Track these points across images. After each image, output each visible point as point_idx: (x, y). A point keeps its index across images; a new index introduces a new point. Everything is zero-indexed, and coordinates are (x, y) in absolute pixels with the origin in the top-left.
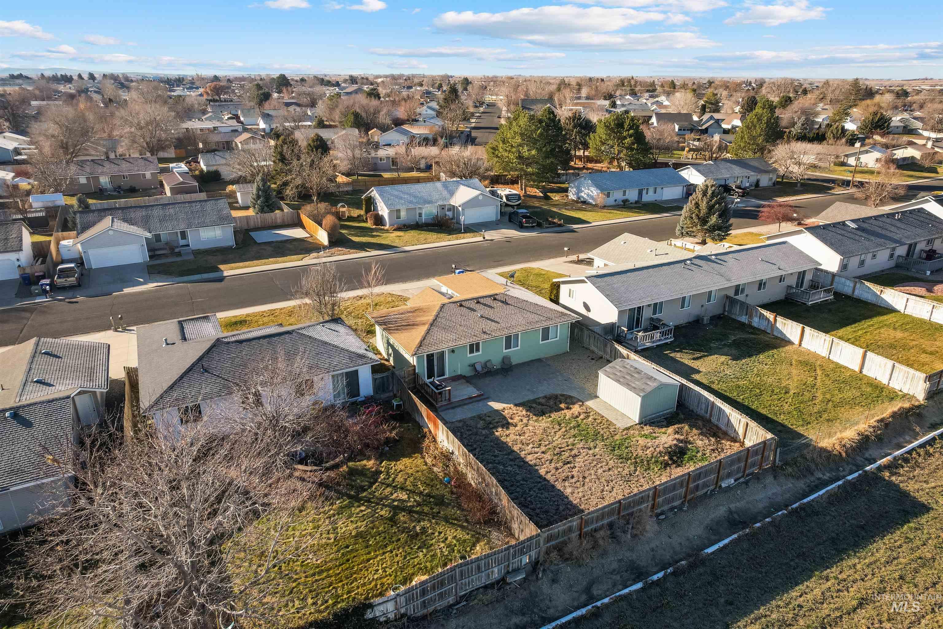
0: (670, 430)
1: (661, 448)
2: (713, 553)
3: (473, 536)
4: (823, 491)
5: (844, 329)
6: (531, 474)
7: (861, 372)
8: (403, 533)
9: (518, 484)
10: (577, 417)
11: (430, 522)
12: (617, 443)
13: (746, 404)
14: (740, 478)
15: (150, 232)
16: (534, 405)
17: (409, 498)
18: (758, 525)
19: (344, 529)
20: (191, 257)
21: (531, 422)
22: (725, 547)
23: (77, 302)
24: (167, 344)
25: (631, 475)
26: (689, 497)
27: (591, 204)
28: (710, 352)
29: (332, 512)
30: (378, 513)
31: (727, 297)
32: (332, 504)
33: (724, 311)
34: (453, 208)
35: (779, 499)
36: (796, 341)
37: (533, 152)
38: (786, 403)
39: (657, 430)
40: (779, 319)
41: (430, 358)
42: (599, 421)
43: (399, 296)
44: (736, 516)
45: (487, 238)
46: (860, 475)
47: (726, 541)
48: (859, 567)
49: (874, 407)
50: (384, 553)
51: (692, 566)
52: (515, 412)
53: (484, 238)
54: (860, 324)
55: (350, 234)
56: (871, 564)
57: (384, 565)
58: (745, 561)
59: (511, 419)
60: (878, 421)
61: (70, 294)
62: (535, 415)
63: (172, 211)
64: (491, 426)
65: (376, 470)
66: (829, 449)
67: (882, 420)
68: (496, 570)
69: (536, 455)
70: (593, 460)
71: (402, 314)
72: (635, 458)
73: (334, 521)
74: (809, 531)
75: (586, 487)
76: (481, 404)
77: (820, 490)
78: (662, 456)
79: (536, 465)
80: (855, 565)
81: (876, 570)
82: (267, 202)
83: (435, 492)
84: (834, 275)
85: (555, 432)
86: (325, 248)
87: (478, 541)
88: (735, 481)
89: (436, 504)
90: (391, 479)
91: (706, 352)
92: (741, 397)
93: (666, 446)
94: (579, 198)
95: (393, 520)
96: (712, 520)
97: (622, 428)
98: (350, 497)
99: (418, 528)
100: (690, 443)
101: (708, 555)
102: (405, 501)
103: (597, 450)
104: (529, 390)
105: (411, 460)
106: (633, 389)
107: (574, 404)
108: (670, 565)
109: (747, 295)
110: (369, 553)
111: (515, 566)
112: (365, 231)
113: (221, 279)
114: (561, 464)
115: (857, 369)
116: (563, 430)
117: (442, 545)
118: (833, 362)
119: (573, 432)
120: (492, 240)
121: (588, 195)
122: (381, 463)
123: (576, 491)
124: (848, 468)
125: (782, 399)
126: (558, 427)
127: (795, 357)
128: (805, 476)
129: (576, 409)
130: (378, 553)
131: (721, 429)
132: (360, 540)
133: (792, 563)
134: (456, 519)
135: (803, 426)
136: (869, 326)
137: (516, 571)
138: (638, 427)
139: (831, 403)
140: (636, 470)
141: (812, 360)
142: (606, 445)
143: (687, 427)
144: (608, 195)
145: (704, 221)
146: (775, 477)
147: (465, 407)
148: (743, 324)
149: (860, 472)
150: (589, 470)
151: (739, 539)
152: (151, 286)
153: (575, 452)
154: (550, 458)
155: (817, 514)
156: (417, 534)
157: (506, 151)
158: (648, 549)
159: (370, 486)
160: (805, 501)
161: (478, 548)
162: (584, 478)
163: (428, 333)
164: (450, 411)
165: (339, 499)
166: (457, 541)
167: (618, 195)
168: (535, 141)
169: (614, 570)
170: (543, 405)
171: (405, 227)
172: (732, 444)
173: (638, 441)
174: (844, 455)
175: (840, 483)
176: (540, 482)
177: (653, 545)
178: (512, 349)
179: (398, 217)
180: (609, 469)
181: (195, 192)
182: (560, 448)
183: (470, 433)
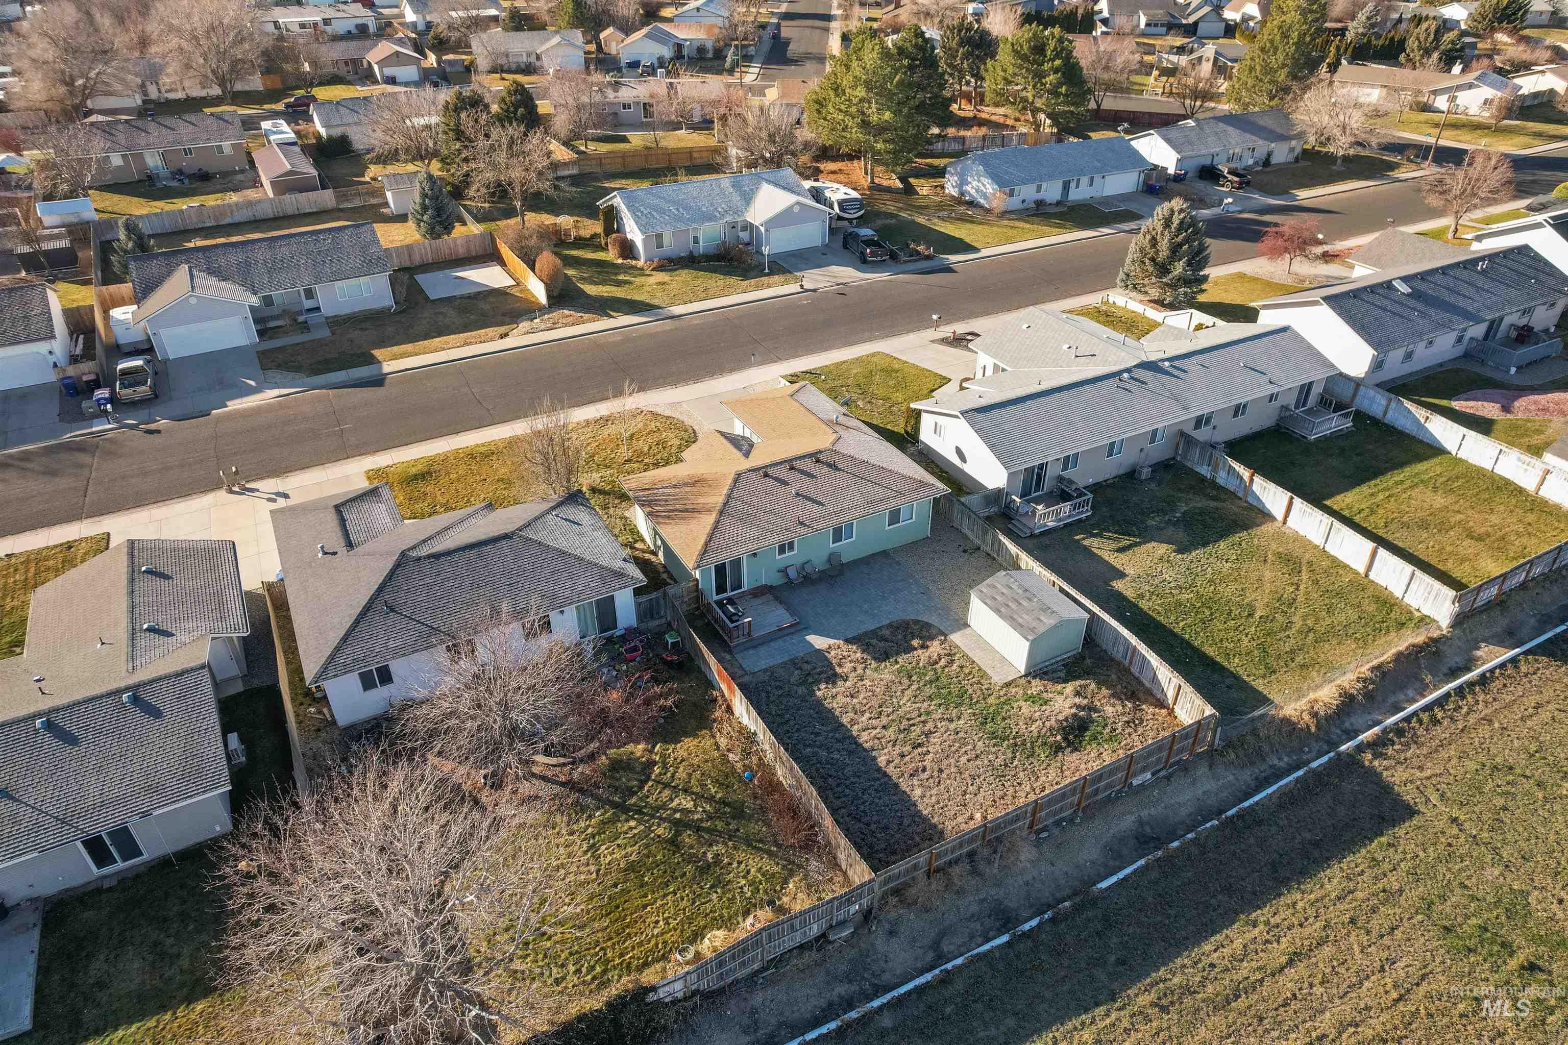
0: (1069, 688)
1: (1053, 722)
2: (1109, 887)
3: (784, 866)
4: (1275, 787)
5: (1357, 490)
6: (865, 764)
7: (1367, 576)
8: (689, 863)
9: (848, 782)
10: (936, 663)
11: (726, 844)
12: (991, 710)
13: (1187, 636)
14: (1159, 771)
15: (255, 294)
16: (874, 641)
17: (695, 806)
18: (1176, 844)
19: (609, 858)
20: (325, 333)
21: (868, 672)
22: (1125, 879)
23: (158, 432)
24: (325, 553)
25: (1006, 766)
26: (1083, 804)
27: (982, 207)
28: (1145, 535)
29: (590, 830)
30: (653, 831)
31: (1182, 434)
32: (590, 817)
33: (1176, 453)
34: (748, 227)
35: (1212, 801)
36: (1279, 516)
37: (887, 115)
38: (1247, 635)
39: (1050, 685)
40: (1257, 479)
41: (720, 570)
42: (967, 671)
43: (668, 417)
44: (1148, 829)
45: (807, 286)
46: (1330, 759)
47: (1128, 871)
48: (1300, 905)
49: (1374, 641)
50: (665, 895)
51: (1077, 909)
52: (845, 654)
53: (802, 286)
54: (1384, 478)
55: (582, 279)
56: (1317, 901)
57: (666, 915)
58: (1150, 899)
59: (840, 665)
60: (1372, 669)
61: (144, 413)
62: (875, 659)
63: (285, 251)
64: (810, 680)
65: (648, 760)
66: (1294, 719)
67: (1378, 667)
68: (815, 926)
69: (874, 732)
70: (954, 741)
71: (675, 487)
72: (1014, 738)
73: (594, 845)
74: (1243, 851)
75: (942, 787)
76: (795, 639)
77: (1271, 785)
78: (1052, 735)
79: (873, 750)
80: (1295, 904)
81: (1322, 910)
82: (439, 215)
83: (732, 798)
84: (1358, 383)
85: (903, 691)
86: (542, 310)
87: (791, 874)
88: (1153, 775)
89: (733, 818)
90: (669, 775)
91: (1139, 536)
92: (1182, 624)
93: (1061, 717)
94: (962, 194)
95: (674, 844)
96: (1114, 836)
97: (1000, 683)
98: (614, 805)
99: (710, 856)
100: (1096, 710)
101: (1102, 891)
102: (690, 811)
103: (962, 722)
104: (866, 612)
105: (695, 742)
106: (1018, 627)
107: (932, 638)
108: (1049, 907)
109: (1214, 428)
110: (645, 896)
111: (840, 918)
112: (605, 273)
113: (379, 381)
114: (909, 748)
115: (1362, 570)
116: (914, 687)
117: (743, 882)
118: (1329, 556)
119: (928, 691)
120: (815, 290)
121: (977, 191)
122: (654, 747)
123: (928, 794)
124: (1316, 747)
125: (1242, 628)
126: (907, 682)
127: (1274, 546)
128: (1252, 763)
129: (935, 648)
130: (656, 895)
131: (1143, 685)
132: (632, 876)
133: (1213, 901)
134: (761, 841)
135: (1264, 677)
136: (1397, 483)
137: (842, 924)
138: (1023, 681)
139: (1311, 635)
140: (1014, 758)
141: (1298, 552)
142: (974, 714)
143: (1093, 686)
144: (1011, 194)
145: (1163, 269)
146: (1210, 767)
147: (772, 644)
148: (1203, 479)
149: (1332, 754)
150: (947, 757)
151: (1146, 867)
152: (271, 395)
153: (930, 726)
154: (893, 737)
155: (1260, 823)
156: (709, 866)
157: (840, 110)
158: (1021, 883)
159: (641, 788)
160: (1246, 804)
161: (791, 886)
162: (941, 771)
163: (716, 527)
164: (751, 652)
165: (598, 809)
166: (763, 875)
167: (1028, 193)
168: (891, 95)
169: (973, 916)
170: (886, 640)
171: (670, 264)
172: (1157, 710)
173: (1020, 708)
174: (1313, 729)
175: (1300, 773)
176: (878, 779)
177: (1029, 877)
178: (844, 542)
179: (660, 245)
180: (977, 756)
181: (315, 189)
182: (908, 719)
183: (780, 692)
